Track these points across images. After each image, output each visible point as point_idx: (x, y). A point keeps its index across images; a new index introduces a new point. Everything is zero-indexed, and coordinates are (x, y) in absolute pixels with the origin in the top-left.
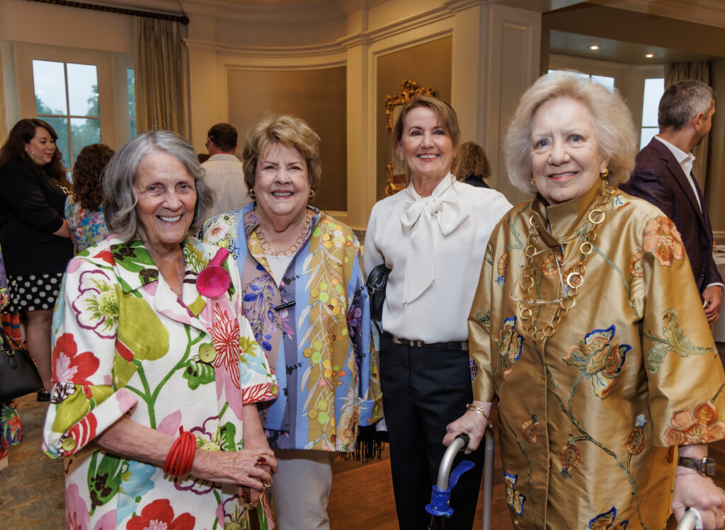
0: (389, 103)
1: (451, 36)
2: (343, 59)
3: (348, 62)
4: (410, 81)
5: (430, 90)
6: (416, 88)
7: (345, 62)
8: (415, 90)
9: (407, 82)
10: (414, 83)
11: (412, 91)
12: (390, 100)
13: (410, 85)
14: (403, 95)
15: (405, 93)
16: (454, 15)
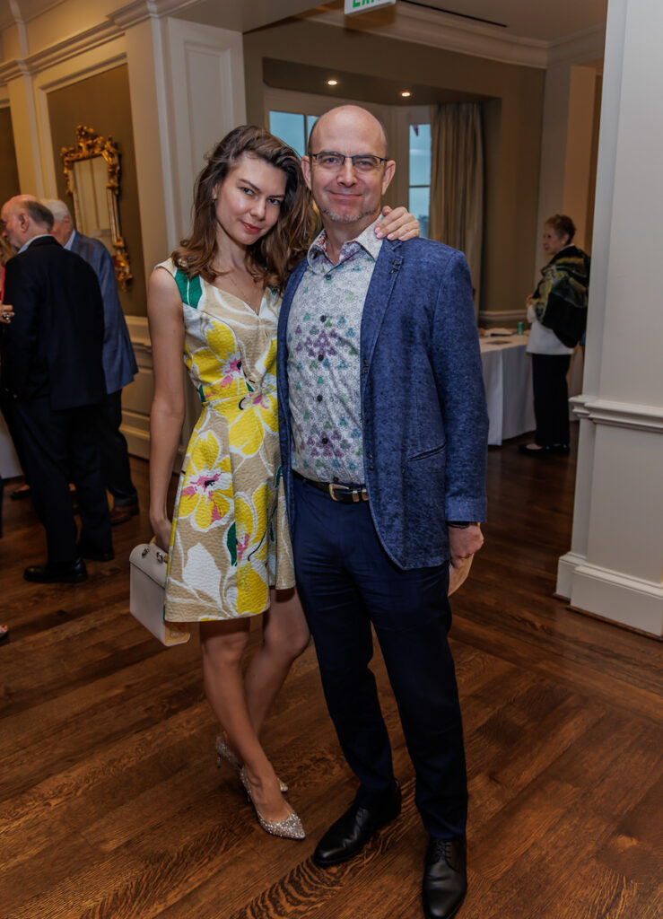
0: (67, 159)
1: (126, 64)
2: (4, 97)
3: (11, 101)
4: (85, 128)
5: (110, 139)
6: (94, 137)
7: (7, 101)
8: (93, 140)
9: (82, 129)
10: (91, 130)
11: (90, 142)
12: (66, 155)
13: (86, 133)
14: (80, 147)
15: (81, 145)
16: (123, 35)
